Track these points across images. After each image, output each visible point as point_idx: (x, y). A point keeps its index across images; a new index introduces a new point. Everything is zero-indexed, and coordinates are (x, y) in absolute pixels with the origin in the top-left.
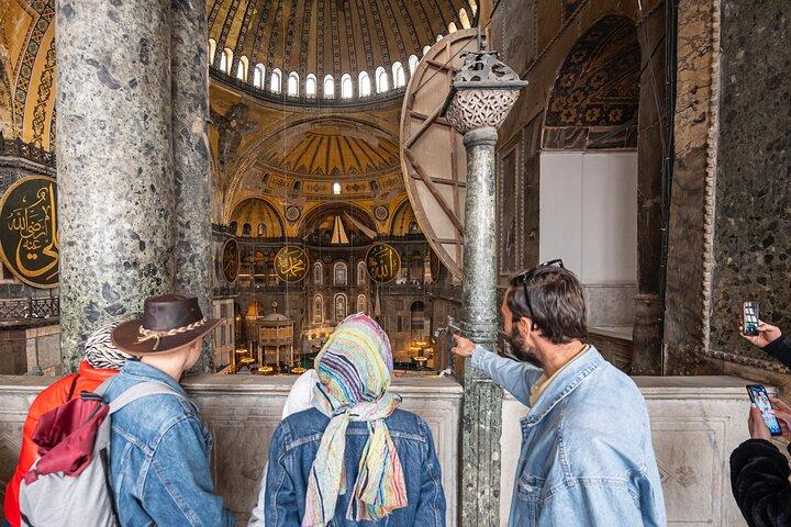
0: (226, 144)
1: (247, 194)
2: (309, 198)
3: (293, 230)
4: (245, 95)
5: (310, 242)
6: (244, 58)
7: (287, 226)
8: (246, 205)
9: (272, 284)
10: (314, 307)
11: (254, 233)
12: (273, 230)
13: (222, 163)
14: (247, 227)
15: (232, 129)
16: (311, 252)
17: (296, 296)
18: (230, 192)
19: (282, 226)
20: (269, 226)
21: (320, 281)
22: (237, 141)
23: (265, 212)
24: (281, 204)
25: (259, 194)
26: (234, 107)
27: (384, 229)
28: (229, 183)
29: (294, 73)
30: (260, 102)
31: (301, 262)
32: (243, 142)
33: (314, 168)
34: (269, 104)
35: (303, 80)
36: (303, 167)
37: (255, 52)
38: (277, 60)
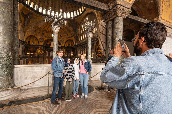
0: (26, 22)
1: (30, 34)
2: (46, 37)
3: (41, 44)
4: (33, 11)
5: (45, 47)
6: (32, 3)
7: (40, 42)
8: (30, 37)
9: (35, 56)
10: (46, 61)
11: (31, 43)
12: (36, 43)
13: (24, 26)
14: (29, 42)
15: (28, 18)
16: (45, 49)
17: (42, 59)
18: (26, 33)
19: (39, 43)
20: (35, 42)
21: (47, 55)
22: (29, 21)
23: (34, 39)
24: (39, 37)
25: (33, 34)
26: (29, 13)
27: (63, 45)
28: (26, 31)
29: (45, 9)
30: (36, 13)
31: (43, 51)
32: (31, 22)
33: (48, 30)
34: (38, 15)
35: (47, 11)
36: (45, 30)
37: (36, 2)
38: (41, 5)
